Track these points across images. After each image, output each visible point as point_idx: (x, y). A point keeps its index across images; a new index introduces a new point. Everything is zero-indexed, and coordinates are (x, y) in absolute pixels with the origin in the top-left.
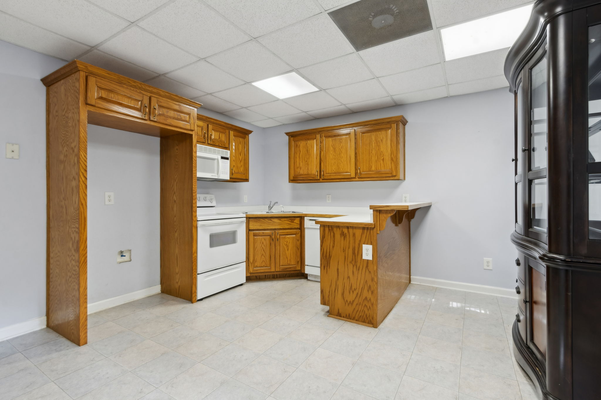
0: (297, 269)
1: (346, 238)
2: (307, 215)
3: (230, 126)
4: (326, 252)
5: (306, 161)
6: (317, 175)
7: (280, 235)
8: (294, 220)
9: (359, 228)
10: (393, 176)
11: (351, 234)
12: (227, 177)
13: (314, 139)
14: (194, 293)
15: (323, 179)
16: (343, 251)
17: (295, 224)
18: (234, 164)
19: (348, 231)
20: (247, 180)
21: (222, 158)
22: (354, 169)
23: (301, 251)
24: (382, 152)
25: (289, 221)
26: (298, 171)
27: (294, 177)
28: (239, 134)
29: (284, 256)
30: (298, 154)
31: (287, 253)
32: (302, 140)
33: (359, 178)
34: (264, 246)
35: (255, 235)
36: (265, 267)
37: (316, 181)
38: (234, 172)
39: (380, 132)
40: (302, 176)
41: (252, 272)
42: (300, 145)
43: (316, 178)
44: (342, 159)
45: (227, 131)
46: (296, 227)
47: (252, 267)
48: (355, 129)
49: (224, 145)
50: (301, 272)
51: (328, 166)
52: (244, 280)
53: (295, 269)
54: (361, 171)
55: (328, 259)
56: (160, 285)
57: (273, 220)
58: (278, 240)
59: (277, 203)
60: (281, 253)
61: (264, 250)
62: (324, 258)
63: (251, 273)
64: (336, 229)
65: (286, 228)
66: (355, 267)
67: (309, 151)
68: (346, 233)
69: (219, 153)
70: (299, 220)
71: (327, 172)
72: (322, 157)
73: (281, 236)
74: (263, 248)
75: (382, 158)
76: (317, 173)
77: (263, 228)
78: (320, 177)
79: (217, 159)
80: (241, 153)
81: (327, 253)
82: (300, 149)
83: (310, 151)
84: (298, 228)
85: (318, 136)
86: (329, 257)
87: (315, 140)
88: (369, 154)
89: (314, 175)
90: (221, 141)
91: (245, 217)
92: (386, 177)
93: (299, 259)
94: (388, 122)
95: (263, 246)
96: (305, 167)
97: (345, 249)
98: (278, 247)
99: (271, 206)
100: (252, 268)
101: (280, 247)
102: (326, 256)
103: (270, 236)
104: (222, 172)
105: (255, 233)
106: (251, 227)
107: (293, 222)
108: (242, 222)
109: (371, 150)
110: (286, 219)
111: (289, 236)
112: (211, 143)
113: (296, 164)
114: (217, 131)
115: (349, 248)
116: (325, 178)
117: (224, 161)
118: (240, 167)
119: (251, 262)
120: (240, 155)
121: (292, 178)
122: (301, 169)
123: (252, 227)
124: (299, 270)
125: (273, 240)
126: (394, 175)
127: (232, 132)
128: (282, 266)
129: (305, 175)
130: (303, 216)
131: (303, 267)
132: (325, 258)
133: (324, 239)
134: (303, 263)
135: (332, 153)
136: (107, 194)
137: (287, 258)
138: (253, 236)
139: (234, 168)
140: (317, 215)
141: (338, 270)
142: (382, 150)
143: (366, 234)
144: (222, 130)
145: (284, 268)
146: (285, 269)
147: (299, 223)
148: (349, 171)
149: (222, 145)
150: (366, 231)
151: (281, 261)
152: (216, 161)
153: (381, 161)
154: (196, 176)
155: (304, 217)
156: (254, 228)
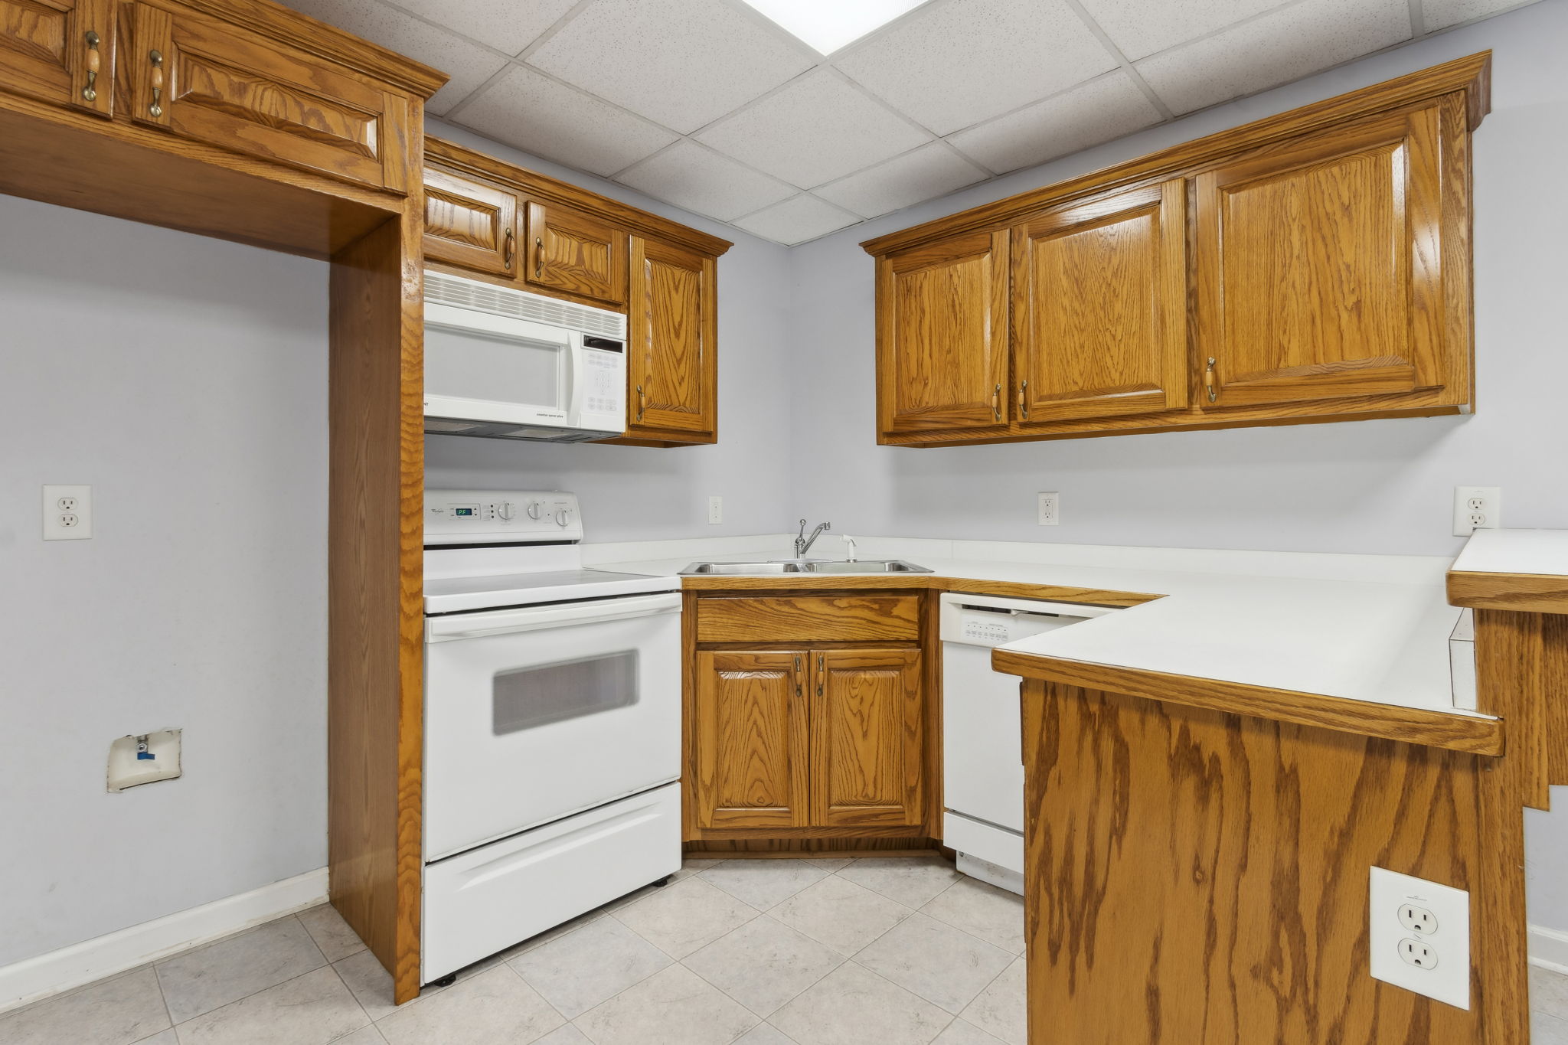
0: (907, 823)
1: (1214, 797)
2: (949, 585)
3: (632, 217)
4: (1062, 855)
5: (949, 352)
6: (994, 404)
7: (829, 669)
8: (895, 603)
9: (1337, 739)
10: (1418, 392)
11: (1264, 776)
12: (616, 422)
13: (980, 253)
14: (405, 954)
15: (1024, 426)
16: (1197, 882)
17: (897, 622)
18: (649, 371)
19: (1237, 749)
20: (708, 436)
21: (590, 342)
22: (1181, 368)
23: (923, 740)
24: (1348, 266)
25: (872, 609)
26: (913, 397)
27: (896, 423)
28: (672, 249)
29: (850, 764)
30: (914, 325)
31: (861, 749)
32: (930, 264)
33: (1207, 410)
34: (761, 713)
35: (720, 667)
36: (767, 806)
37: (992, 435)
38: (650, 401)
39: (1335, 170)
40: (929, 417)
41: (708, 826)
42: (921, 287)
43: (994, 422)
44: (1120, 329)
45: (618, 236)
46: (903, 636)
47: (708, 803)
48: (1186, 176)
49: (603, 292)
50: (925, 835)
51: (1050, 364)
52: (673, 862)
53: (901, 823)
54: (1223, 378)
55: (1078, 904)
56: (326, 870)
57: (799, 605)
58: (821, 690)
59: (826, 526)
60: (836, 748)
61: (759, 735)
62: (1048, 890)
63: (704, 830)
64: (1135, 718)
65: (859, 638)
66: (1297, 1016)
67: (960, 305)
68: (1215, 759)
69: (574, 321)
70: (916, 606)
71: (1046, 392)
72: (1018, 329)
73: (834, 674)
74: (755, 723)
75: (1351, 300)
76: (995, 398)
77: (756, 639)
78: (1012, 415)
79: (563, 345)
80: (680, 324)
81: (1069, 860)
82: (922, 302)
83: (966, 306)
84: (909, 641)
85: (1002, 238)
86: (1087, 895)
87: (988, 256)
88: (1271, 286)
89: (984, 406)
90: (588, 274)
91: (678, 591)
92: (1371, 398)
93: (914, 780)
94: (1388, 110)
95: (756, 713)
96: (945, 377)
97: (1206, 863)
98: (821, 723)
99: (806, 538)
100: (711, 807)
101: (830, 722)
102: (1066, 882)
103: (788, 672)
104: (592, 400)
105: (723, 657)
106: (706, 634)
107: (889, 614)
108: (663, 611)
109: (1284, 266)
110: (854, 601)
111: (868, 676)
112: (542, 279)
113: (904, 366)
114: (569, 234)
115: (1243, 867)
116: (1035, 421)
117: (599, 357)
118: (677, 384)
119: (703, 782)
120: (678, 336)
121: (889, 427)
122: (926, 385)
123: (709, 631)
124: (916, 827)
125: (799, 690)
126: (1433, 383)
127: (642, 241)
128: (841, 804)
129: (946, 408)
130: (932, 586)
131: (934, 813)
132: (1056, 891)
133: (1053, 773)
134: (934, 797)
135: (1066, 302)
136: (53, 494)
137: (861, 771)
138: (715, 669)
139: (649, 386)
140: (998, 585)
141: (1153, 994)
142: (1349, 257)
143: (1407, 790)
144: (592, 232)
145: (850, 814)
146: (852, 818)
147: (914, 617)
148: (1155, 381)
149: (592, 290)
150: (1399, 768)
151: (835, 782)
152: (561, 355)
153: (1345, 315)
154: (420, 407)
155: (938, 592)
156: (720, 639)
